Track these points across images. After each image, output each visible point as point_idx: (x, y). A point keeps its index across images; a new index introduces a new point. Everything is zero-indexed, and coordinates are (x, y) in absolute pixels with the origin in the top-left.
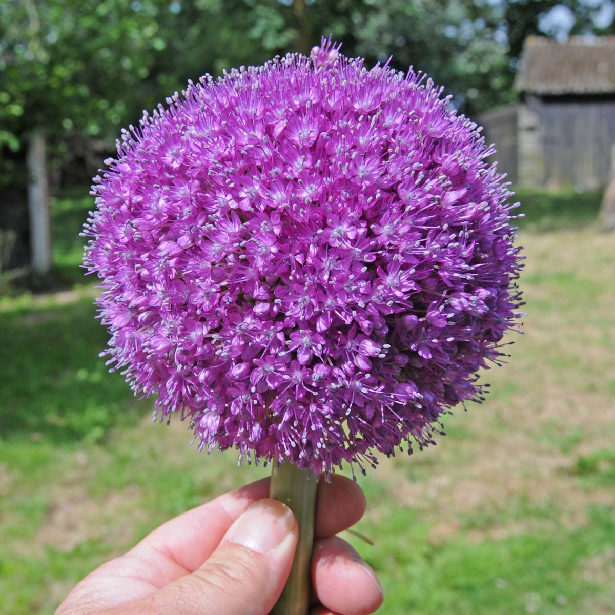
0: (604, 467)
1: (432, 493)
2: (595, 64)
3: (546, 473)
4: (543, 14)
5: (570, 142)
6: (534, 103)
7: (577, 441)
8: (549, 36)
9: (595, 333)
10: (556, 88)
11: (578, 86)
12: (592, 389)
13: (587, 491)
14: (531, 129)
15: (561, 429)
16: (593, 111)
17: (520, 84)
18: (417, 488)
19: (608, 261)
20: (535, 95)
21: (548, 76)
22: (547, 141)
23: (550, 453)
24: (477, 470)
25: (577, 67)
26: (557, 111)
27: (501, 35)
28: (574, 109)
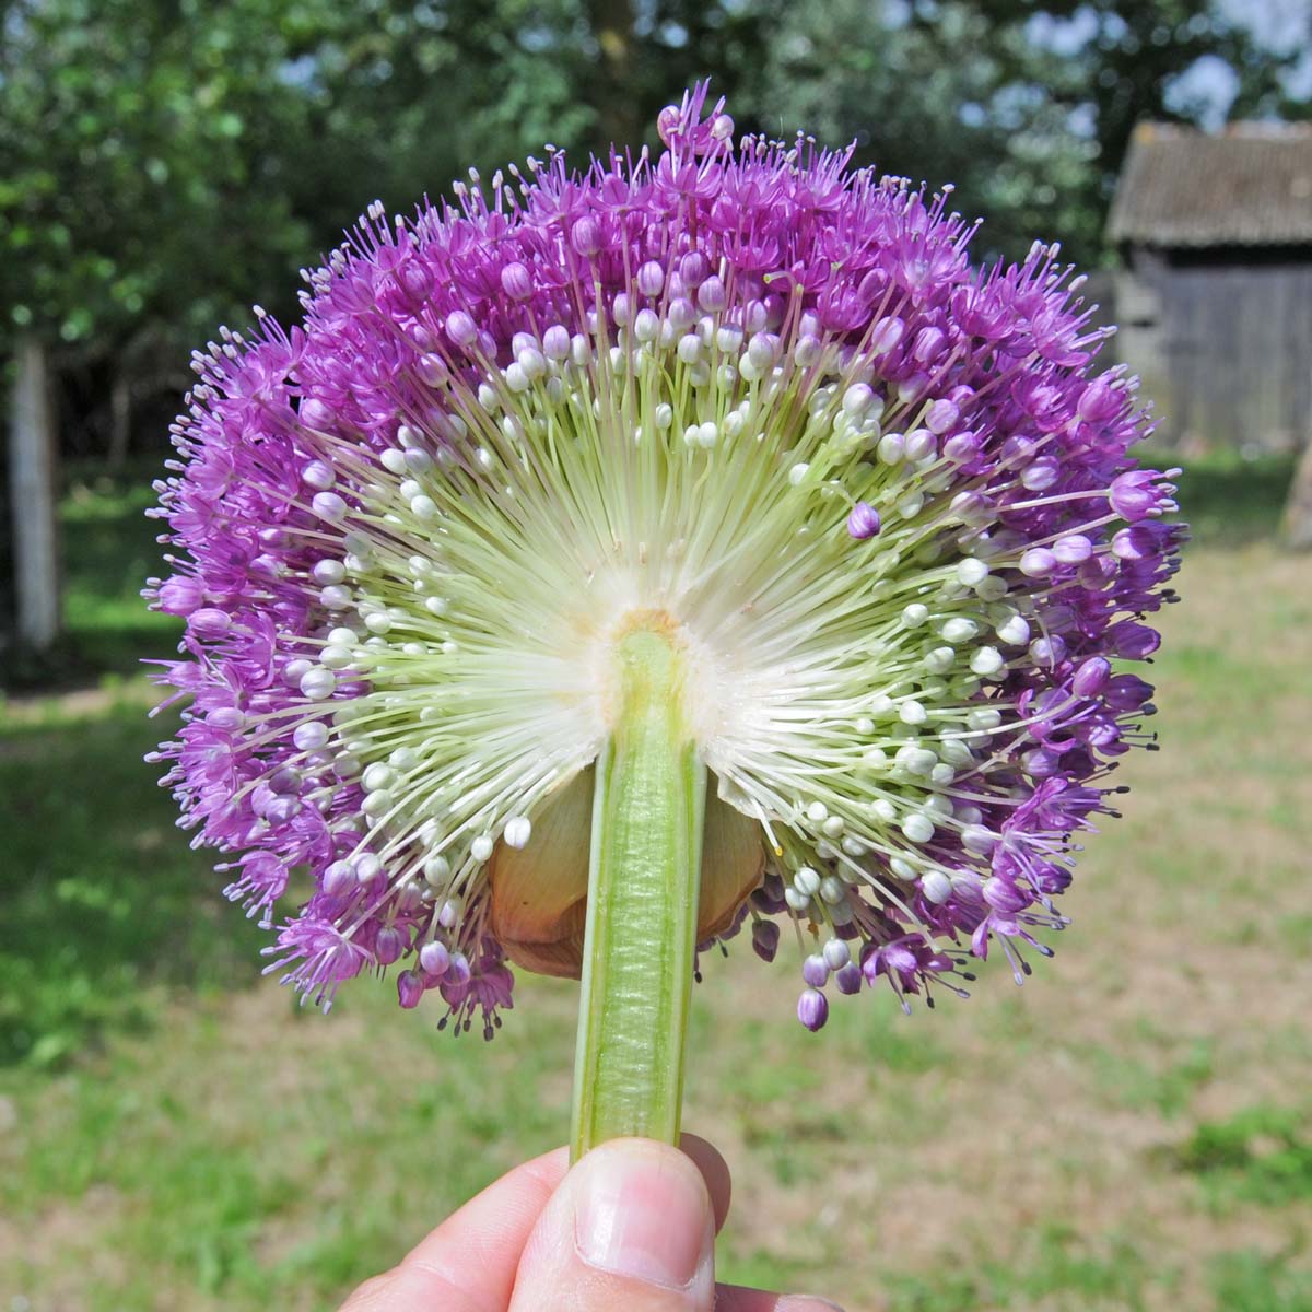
0: (1264, 1149)
1: (829, 1216)
2: (1285, 181)
3: (1118, 1161)
4: (1173, 75)
5: (1229, 353)
6: (1151, 266)
7: (1201, 1077)
8: (1185, 120)
9: (1260, 793)
10: (1199, 233)
11: (1248, 229)
12: (1248, 937)
13: (1215, 1214)
14: (1144, 324)
15: (1164, 1043)
16: (1280, 283)
17: (1120, 226)
18: (795, 1201)
19: (1301, 618)
20: (1151, 248)
21: (1180, 209)
22: (1177, 350)
23: (1134, 1108)
24: (945, 1156)
25: (1244, 187)
26: (1199, 282)
27: (1081, 121)
28: (1238, 279)
